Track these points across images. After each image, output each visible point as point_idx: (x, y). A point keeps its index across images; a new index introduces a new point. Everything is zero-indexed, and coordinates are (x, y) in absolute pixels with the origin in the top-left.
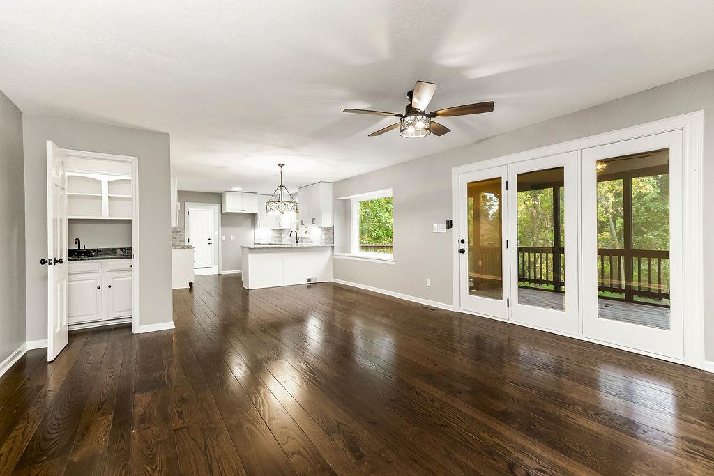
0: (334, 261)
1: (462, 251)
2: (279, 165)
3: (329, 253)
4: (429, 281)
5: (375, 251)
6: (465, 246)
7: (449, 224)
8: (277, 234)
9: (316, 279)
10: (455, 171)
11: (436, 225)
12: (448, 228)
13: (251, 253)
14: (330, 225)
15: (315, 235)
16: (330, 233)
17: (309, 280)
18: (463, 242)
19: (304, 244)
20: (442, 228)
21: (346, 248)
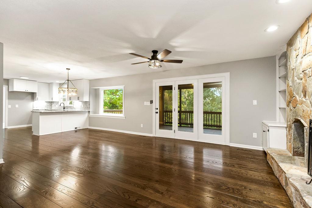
0: (90, 118)
1: (157, 113)
2: (67, 69)
3: (87, 114)
4: (142, 125)
5: (112, 113)
6: (158, 111)
7: (152, 102)
8: (48, 104)
9: (80, 127)
10: (154, 81)
11: (146, 102)
12: (151, 103)
13: (41, 115)
14: (88, 100)
15: (78, 105)
16: (88, 104)
17: (76, 128)
18: (157, 109)
19: (69, 110)
20: (149, 103)
21: (96, 111)
